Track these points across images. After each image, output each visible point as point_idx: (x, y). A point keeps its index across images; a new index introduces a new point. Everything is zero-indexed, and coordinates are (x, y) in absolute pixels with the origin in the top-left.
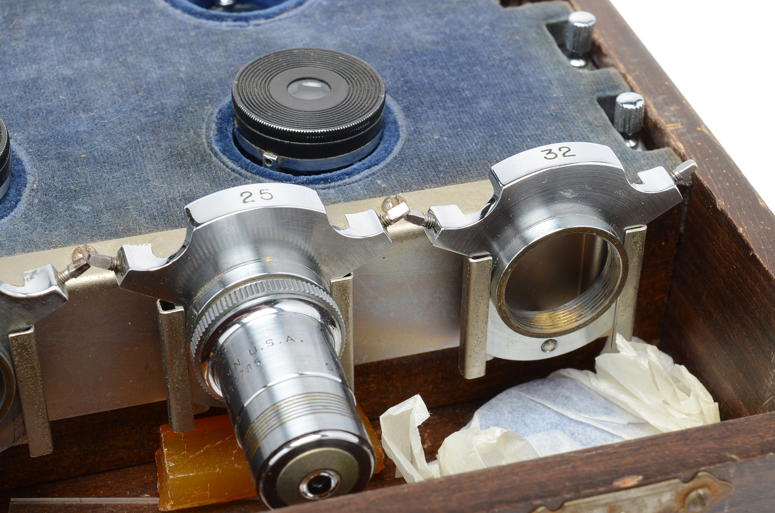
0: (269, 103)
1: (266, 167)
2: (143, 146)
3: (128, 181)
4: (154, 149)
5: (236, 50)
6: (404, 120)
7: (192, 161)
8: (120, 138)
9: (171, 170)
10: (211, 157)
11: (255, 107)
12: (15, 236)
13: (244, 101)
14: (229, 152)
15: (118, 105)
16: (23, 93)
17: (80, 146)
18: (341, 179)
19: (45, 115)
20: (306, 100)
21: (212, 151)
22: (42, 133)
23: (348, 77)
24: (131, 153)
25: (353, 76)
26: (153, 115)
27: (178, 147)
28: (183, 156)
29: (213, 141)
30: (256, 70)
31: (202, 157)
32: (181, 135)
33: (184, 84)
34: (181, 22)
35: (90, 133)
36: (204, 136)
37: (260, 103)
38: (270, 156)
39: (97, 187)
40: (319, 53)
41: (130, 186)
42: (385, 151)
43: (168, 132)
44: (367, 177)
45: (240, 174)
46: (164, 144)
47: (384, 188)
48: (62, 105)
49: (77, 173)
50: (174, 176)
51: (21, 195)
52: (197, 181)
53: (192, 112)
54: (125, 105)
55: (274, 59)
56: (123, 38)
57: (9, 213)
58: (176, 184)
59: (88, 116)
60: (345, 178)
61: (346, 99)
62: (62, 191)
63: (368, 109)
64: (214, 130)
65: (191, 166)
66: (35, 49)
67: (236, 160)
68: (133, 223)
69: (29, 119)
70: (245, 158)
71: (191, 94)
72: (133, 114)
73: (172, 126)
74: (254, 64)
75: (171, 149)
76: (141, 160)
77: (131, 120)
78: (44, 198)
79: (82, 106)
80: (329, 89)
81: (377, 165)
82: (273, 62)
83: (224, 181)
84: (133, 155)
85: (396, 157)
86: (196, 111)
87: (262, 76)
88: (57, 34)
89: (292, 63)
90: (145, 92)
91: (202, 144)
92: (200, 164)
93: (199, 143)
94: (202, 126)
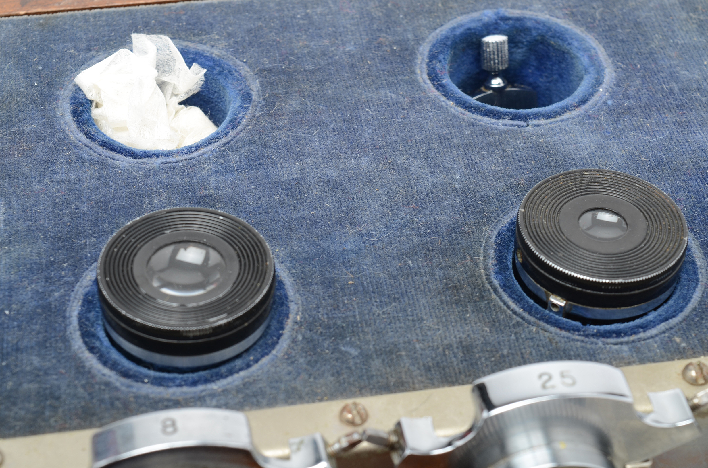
0: (560, 240)
1: (551, 311)
2: (416, 275)
3: (399, 318)
4: (427, 279)
5: (515, 157)
6: (703, 259)
7: (469, 297)
8: (390, 262)
9: (446, 308)
10: (490, 294)
11: (544, 244)
12: (277, 382)
13: (532, 235)
14: (510, 289)
15: (388, 219)
16: (285, 197)
17: (347, 269)
18: (635, 333)
19: (309, 226)
20: (600, 239)
21: (491, 286)
22: (306, 250)
23: (645, 211)
24: (402, 282)
25: (651, 209)
26: (426, 235)
27: (453, 278)
28: (459, 290)
29: (492, 273)
30: (543, 195)
31: (480, 294)
32: (457, 262)
33: (458, 196)
34: (454, 116)
35: (357, 252)
36: (482, 266)
37: (550, 239)
38: (557, 300)
39: (366, 324)
40: (612, 177)
41: (402, 325)
42: (684, 299)
43: (442, 257)
44: (664, 332)
45: (523, 318)
46: (439, 273)
47: (684, 348)
48: (327, 215)
49: (344, 305)
50: (449, 315)
51: (282, 328)
52: (476, 324)
53: (468, 233)
54: (395, 220)
55: (563, 182)
56: (391, 133)
57: (270, 351)
58: (453, 326)
59: (355, 231)
60: (640, 332)
61: (645, 239)
62: (328, 327)
63: (670, 255)
64: (492, 259)
65: (468, 304)
66: (298, 141)
67: (518, 300)
68: (406, 375)
69: (292, 231)
70: (528, 298)
71: (467, 210)
72: (404, 231)
73: (446, 250)
74: (541, 187)
75: (446, 280)
76: (413, 293)
77: (402, 239)
78: (308, 334)
79: (348, 218)
80: (625, 226)
81: (674, 316)
82: (562, 186)
83: (505, 326)
84: (405, 285)
85: (696, 308)
86: (472, 232)
87: (550, 203)
88: (322, 124)
89: (584, 189)
90: (417, 204)
91: (480, 275)
92: (478, 302)
93: (477, 274)
94: (480, 253)
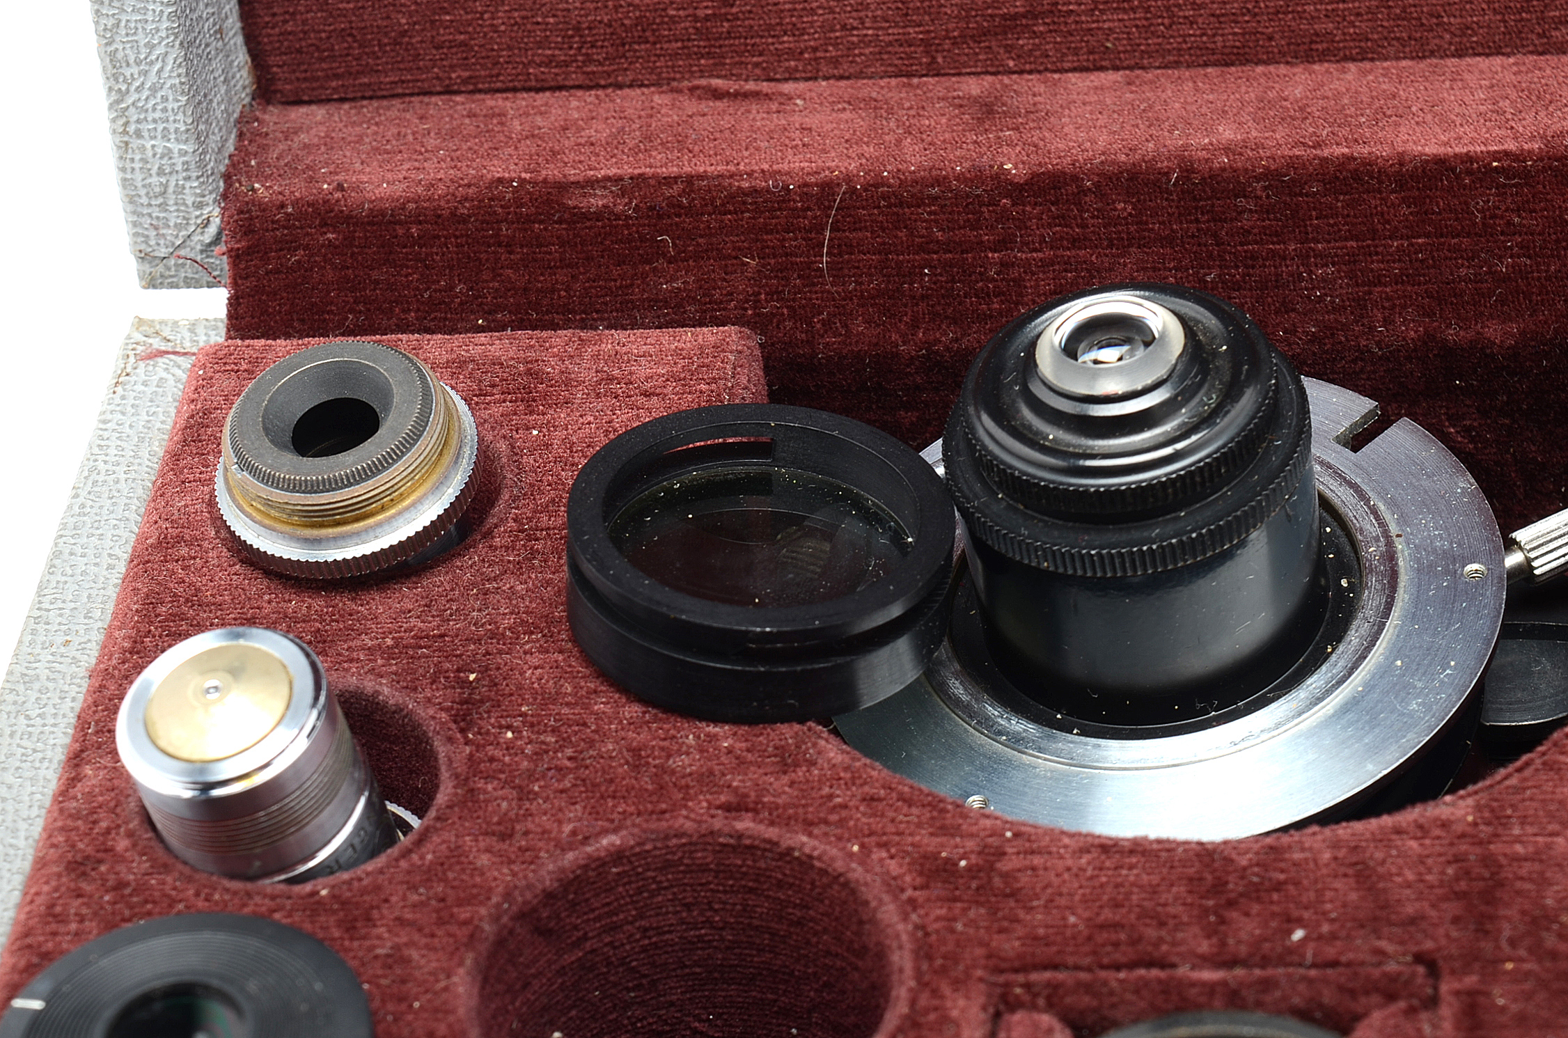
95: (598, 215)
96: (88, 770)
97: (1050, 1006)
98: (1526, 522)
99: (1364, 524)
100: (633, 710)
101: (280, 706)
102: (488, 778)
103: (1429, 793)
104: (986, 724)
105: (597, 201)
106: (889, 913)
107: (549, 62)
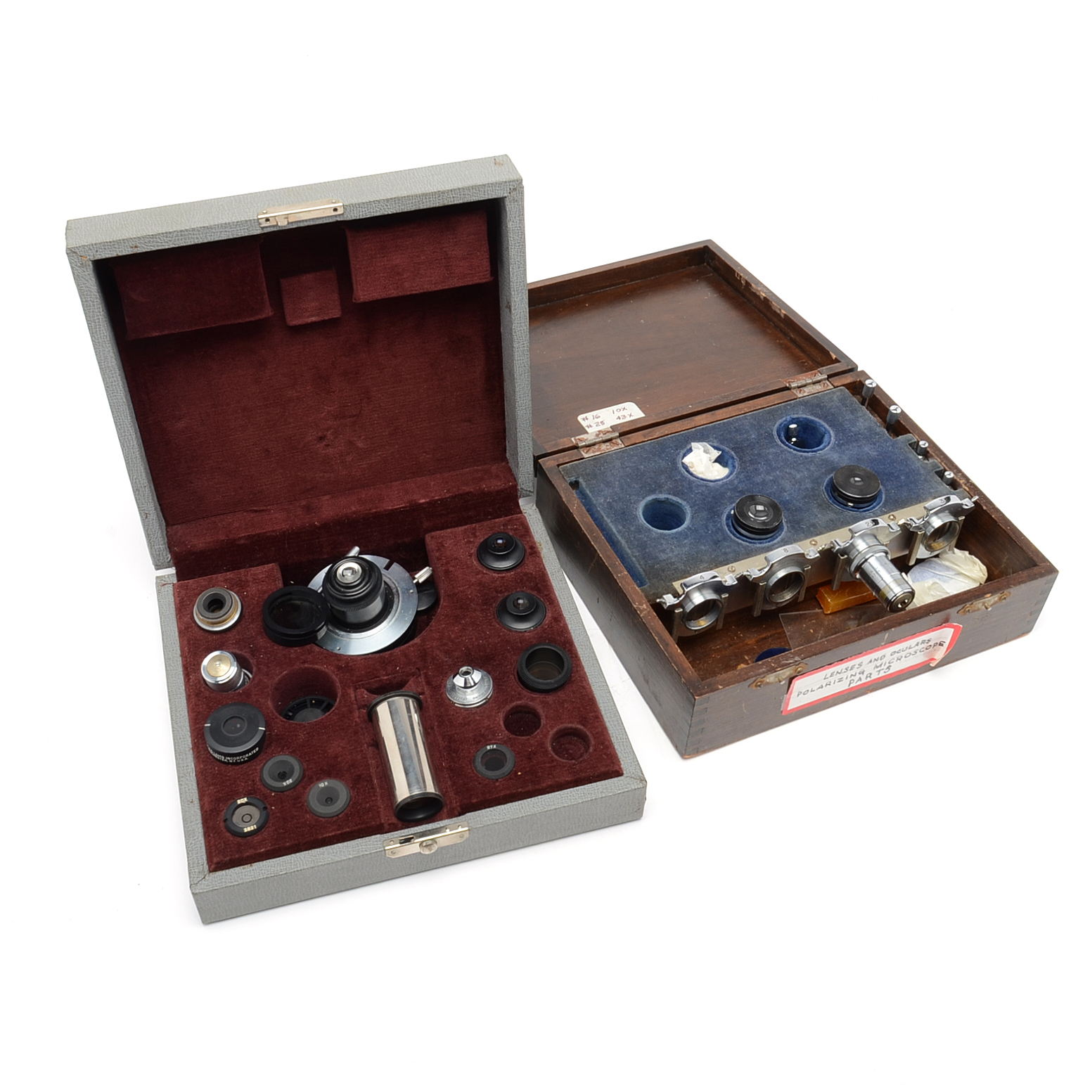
2: (809, 503)
4: (813, 504)
5: (818, 464)
7: (826, 507)
8: (800, 501)
9: (822, 511)
14: (835, 503)
15: (794, 489)
20: (858, 485)
21: (830, 503)
26: (806, 491)
28: (822, 506)
29: (829, 499)
31: (828, 505)
32: (818, 498)
33: (809, 479)
35: (791, 500)
36: (825, 498)
37: (844, 487)
38: (850, 504)
39: (804, 519)
41: (813, 517)
44: (879, 508)
46: (815, 502)
47: (886, 511)
49: (796, 515)
56: (780, 462)
58: (826, 516)
64: (827, 495)
67: (839, 506)
70: (842, 505)
71: (813, 482)
72: (800, 491)
73: (813, 495)
75: (818, 503)
76: (811, 508)
77: (800, 494)
81: (880, 503)
84: (808, 506)
85: (884, 500)
86: (818, 489)
88: (759, 463)
90: (799, 483)
91: (826, 501)
94: (822, 494)
95: (243, 544)
96: (191, 677)
97: (363, 688)
98: (416, 574)
99: (393, 586)
100: (281, 647)
101: (229, 665)
102: (261, 665)
103: (412, 638)
104: (337, 634)
105: (242, 542)
106: (334, 677)
107: (222, 510)
